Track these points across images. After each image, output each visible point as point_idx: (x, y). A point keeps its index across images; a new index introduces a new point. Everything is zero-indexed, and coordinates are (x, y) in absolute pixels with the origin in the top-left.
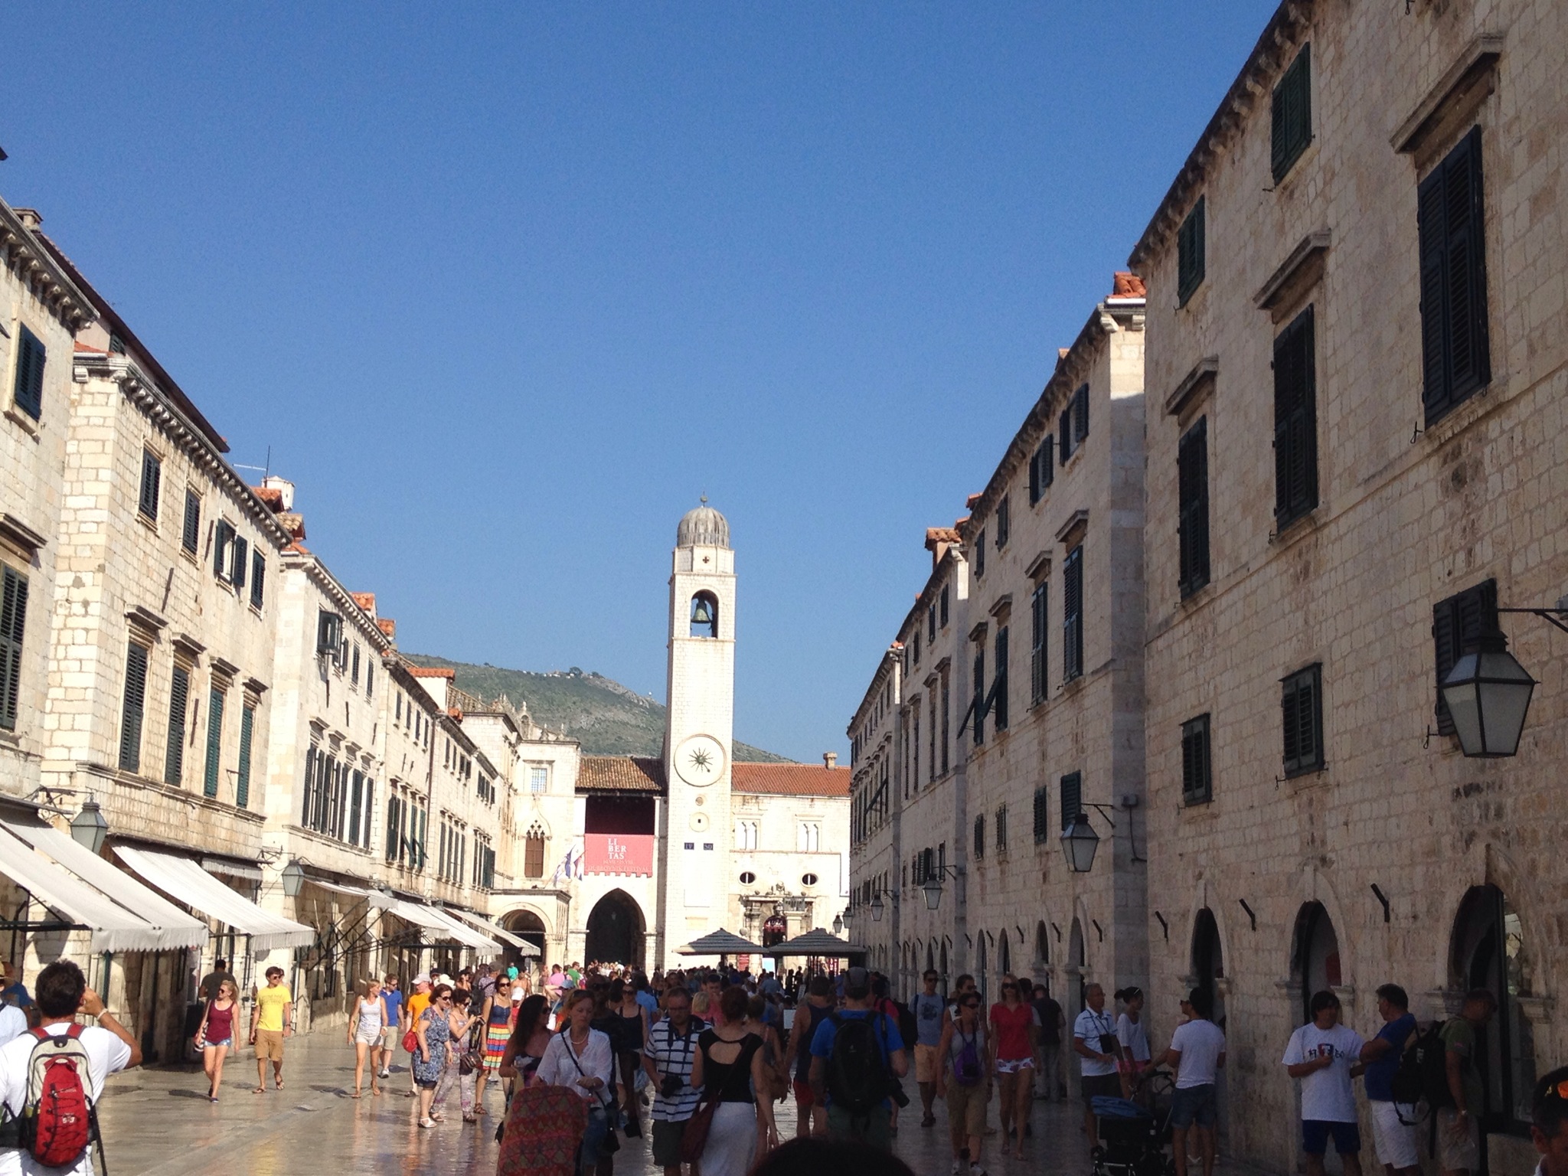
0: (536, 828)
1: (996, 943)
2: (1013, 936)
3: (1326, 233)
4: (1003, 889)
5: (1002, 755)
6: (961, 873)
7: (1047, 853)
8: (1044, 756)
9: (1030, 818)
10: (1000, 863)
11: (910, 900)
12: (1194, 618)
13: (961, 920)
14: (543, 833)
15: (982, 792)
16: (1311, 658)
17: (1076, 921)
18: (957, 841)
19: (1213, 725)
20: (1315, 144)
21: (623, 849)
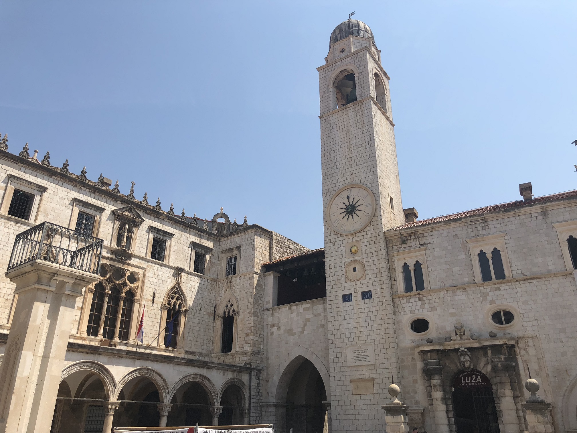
0: (229, 307)
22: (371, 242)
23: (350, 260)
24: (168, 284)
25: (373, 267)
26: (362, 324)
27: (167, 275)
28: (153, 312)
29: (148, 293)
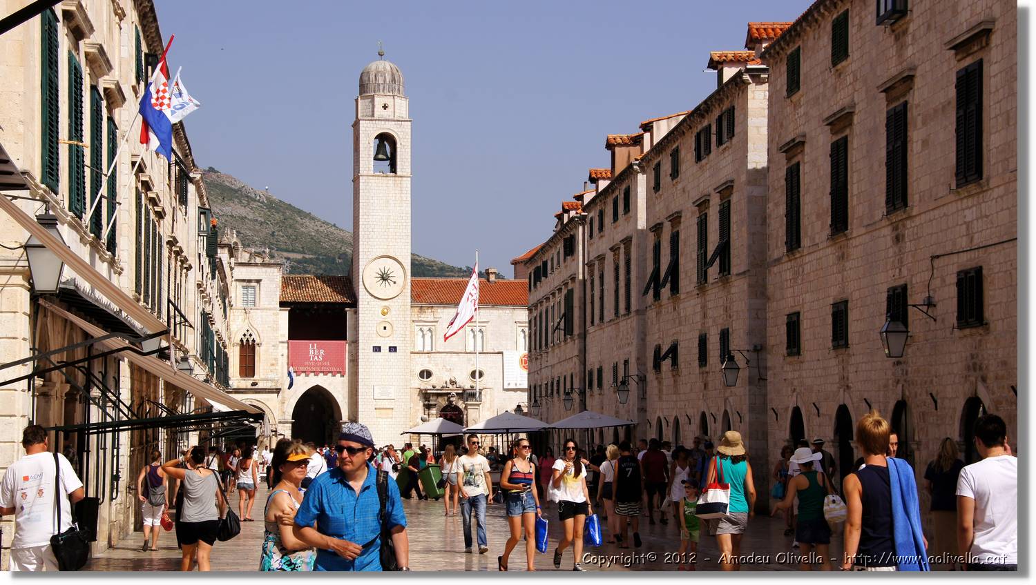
0: (248, 336)
1: (671, 425)
2: (682, 420)
3: (853, 106)
4: (676, 392)
5: (675, 309)
6: (642, 379)
7: (707, 373)
8: (705, 316)
9: (696, 351)
10: (674, 376)
11: (597, 397)
12: (793, 262)
13: (642, 410)
14: (254, 341)
15: (659, 330)
16: (844, 296)
17: (726, 412)
18: (638, 359)
19: (801, 318)
20: (850, 59)
21: (322, 352)
22: (400, 309)
23: (381, 320)
25: (400, 329)
26: (387, 370)
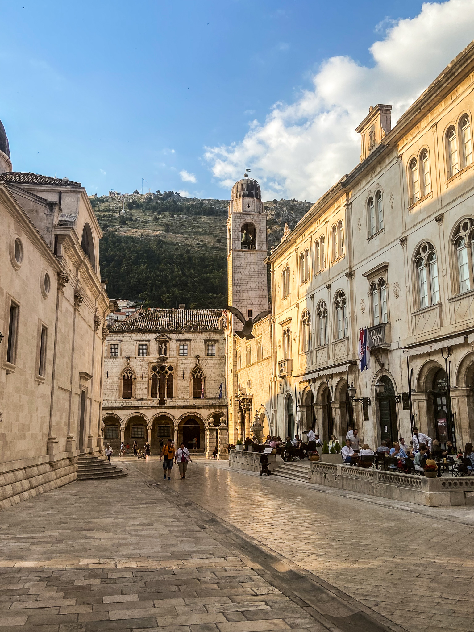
24: (191, 366)
27: (190, 362)
28: (184, 382)
29: (180, 373)
